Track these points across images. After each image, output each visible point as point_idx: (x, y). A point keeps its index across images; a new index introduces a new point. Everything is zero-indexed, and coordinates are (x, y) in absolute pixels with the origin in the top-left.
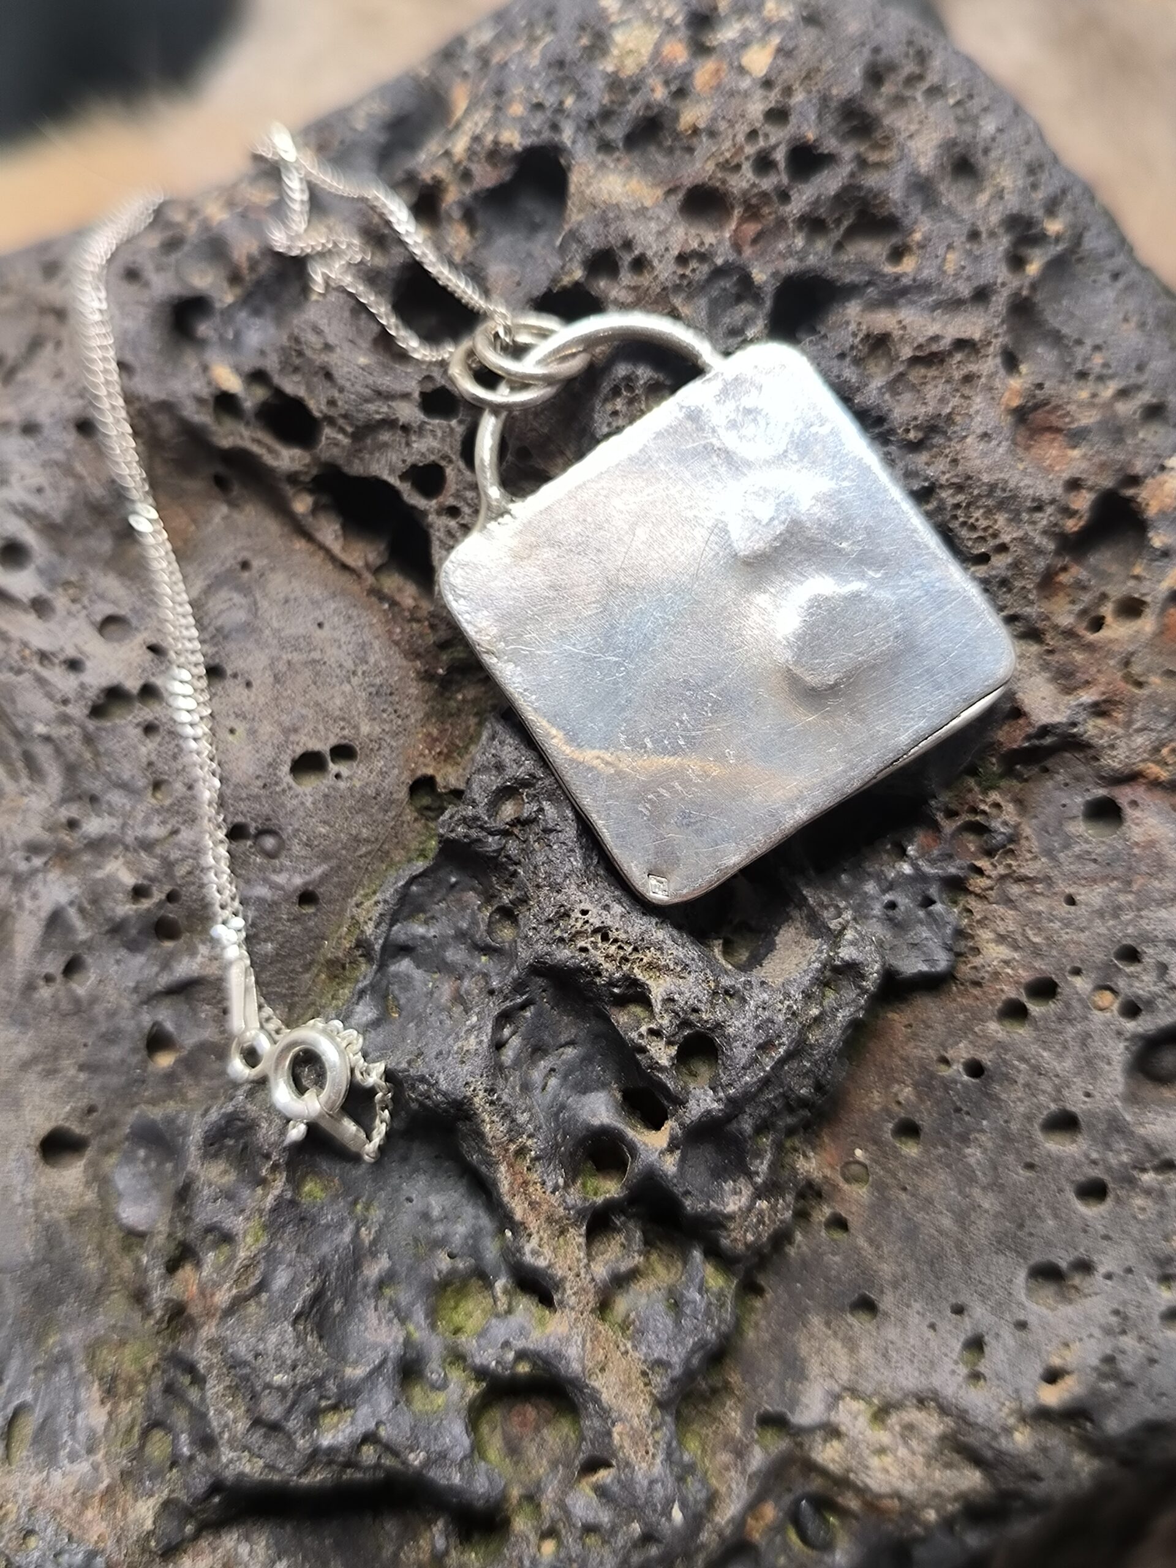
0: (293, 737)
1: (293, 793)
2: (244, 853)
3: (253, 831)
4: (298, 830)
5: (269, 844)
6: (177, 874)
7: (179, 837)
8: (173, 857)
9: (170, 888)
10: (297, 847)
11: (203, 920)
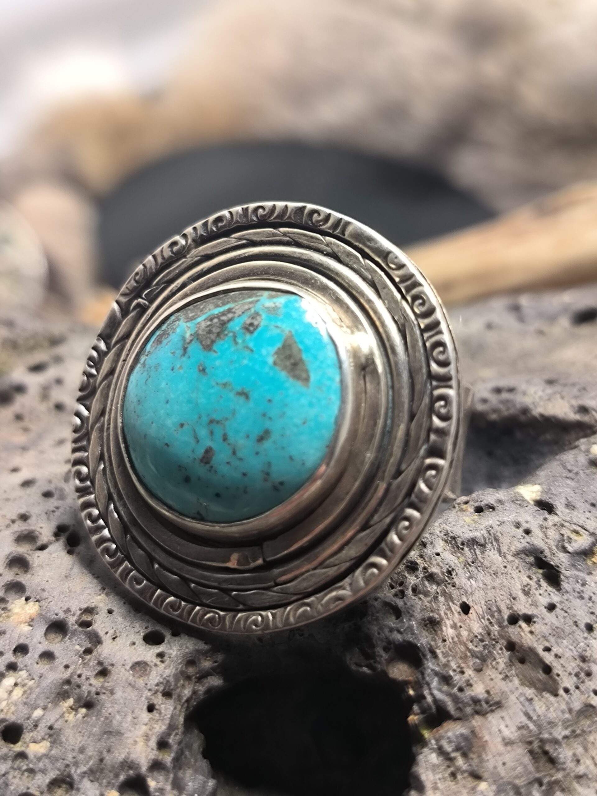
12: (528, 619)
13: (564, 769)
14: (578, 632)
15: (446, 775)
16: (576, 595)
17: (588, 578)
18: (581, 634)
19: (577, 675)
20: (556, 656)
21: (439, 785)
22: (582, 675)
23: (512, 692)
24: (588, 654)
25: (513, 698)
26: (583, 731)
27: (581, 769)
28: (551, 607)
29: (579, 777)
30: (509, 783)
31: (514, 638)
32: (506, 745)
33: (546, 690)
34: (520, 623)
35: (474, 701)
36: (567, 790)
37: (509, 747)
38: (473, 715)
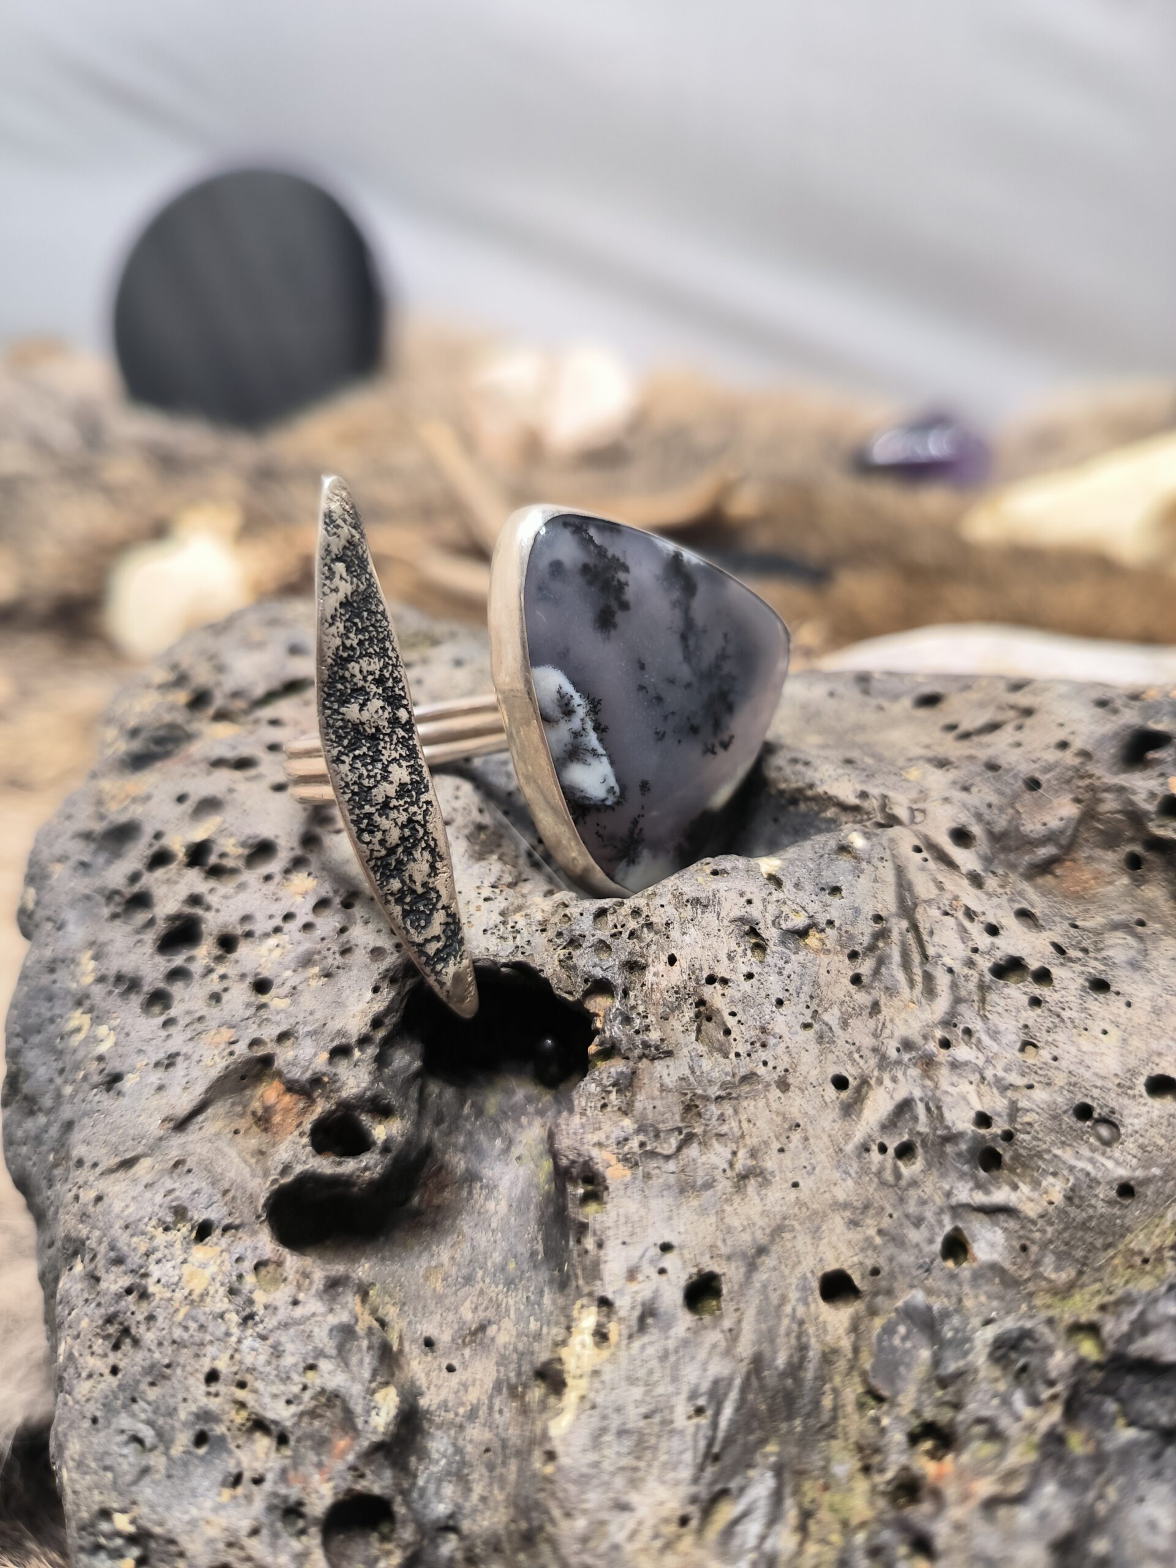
0: (1156, 1059)
1: (1142, 1101)
2: (1081, 1129)
3: (1096, 1115)
4: (1137, 1132)
5: (1104, 1131)
6: (1019, 1120)
7: (1032, 1091)
8: (1020, 1105)
9: (1007, 1127)
10: (1130, 1145)
11: (1024, 1166)
12: (725, 981)
13: (707, 1125)
14: (767, 1005)
15: (599, 1105)
16: (777, 970)
17: (793, 957)
18: (769, 1007)
19: (752, 1044)
20: (739, 1022)
21: (589, 1112)
22: (758, 1045)
23: (686, 1045)
24: (770, 1027)
25: (685, 1051)
26: (739, 1096)
27: (724, 1129)
28: (750, 976)
29: (720, 1136)
30: (652, 1125)
31: (706, 997)
32: (662, 1091)
33: (720, 1050)
34: (716, 984)
35: (646, 1045)
36: (704, 1144)
37: (664, 1094)
38: (640, 1058)
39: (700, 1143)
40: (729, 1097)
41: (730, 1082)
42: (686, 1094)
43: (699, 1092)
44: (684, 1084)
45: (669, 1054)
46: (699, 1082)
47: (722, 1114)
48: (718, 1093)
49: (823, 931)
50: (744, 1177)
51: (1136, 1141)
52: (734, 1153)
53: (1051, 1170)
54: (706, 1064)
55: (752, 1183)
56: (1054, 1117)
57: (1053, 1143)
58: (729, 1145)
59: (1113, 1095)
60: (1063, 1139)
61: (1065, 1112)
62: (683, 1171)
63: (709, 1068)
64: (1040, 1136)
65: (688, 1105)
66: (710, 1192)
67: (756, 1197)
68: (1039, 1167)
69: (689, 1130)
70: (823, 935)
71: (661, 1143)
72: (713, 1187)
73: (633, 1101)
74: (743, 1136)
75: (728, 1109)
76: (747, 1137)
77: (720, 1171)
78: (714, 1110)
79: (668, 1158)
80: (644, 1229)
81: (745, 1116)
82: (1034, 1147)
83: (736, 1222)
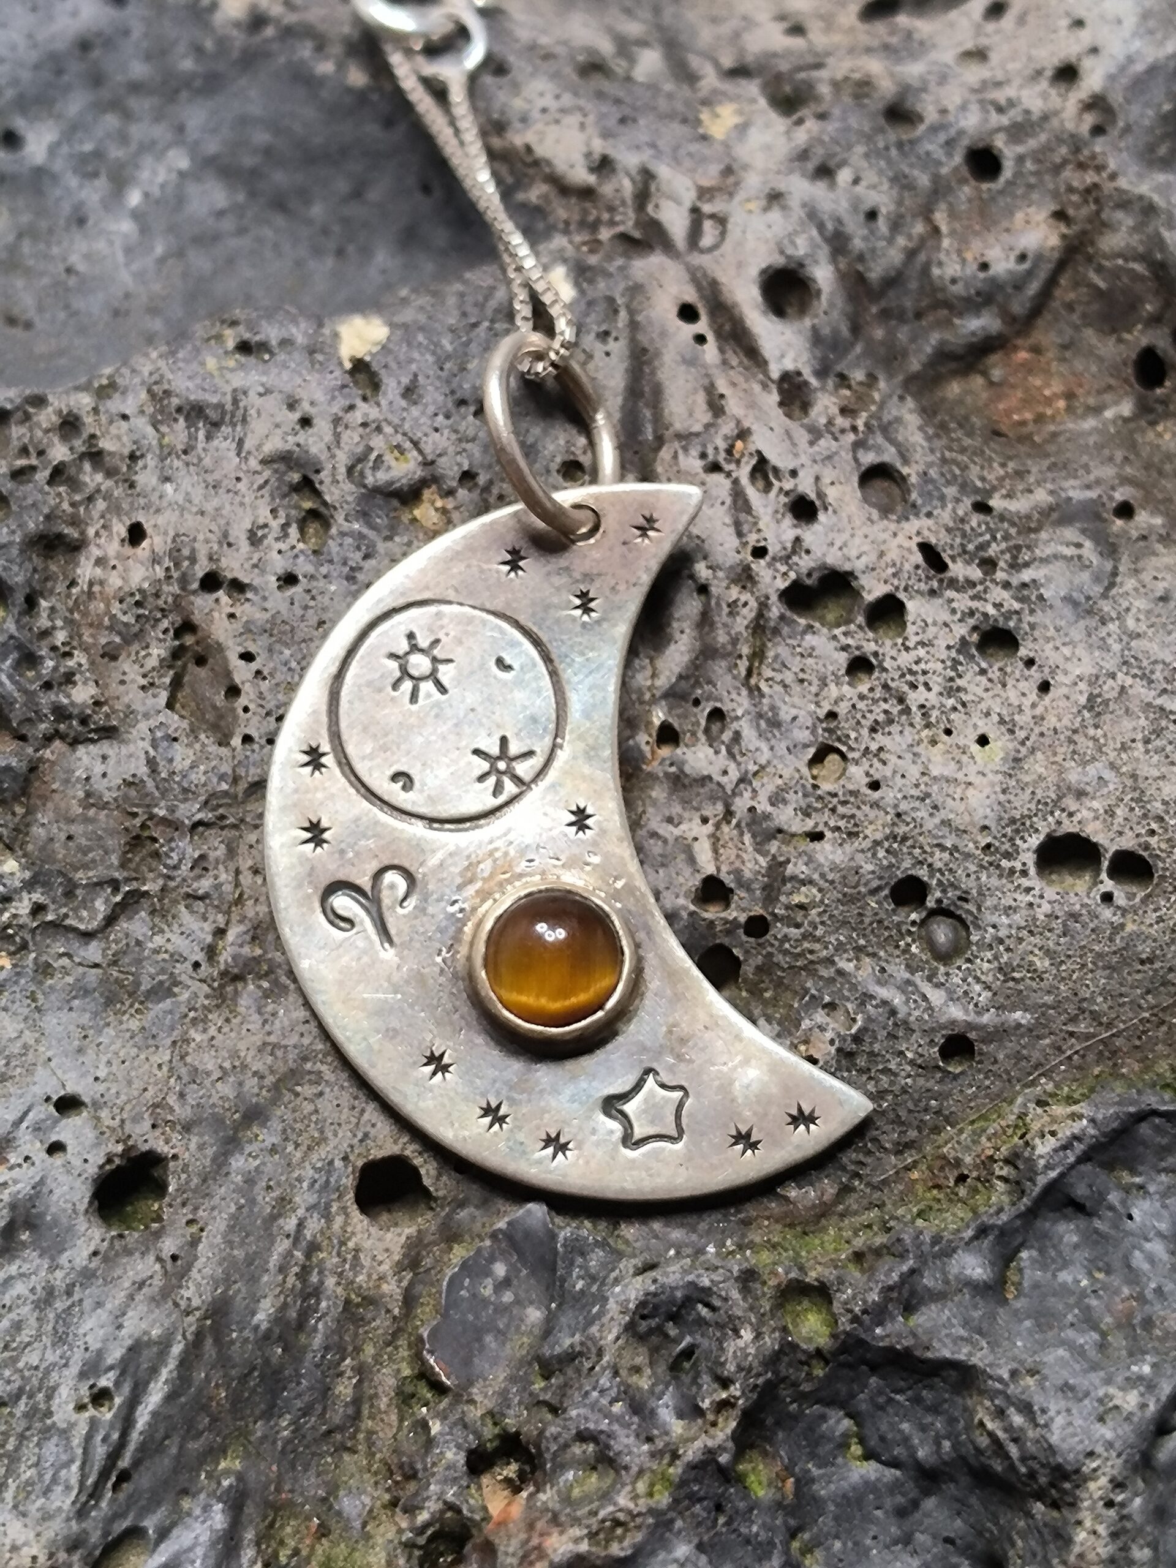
0: (1071, 803)
1: (1025, 882)
2: (899, 925)
3: (930, 903)
4: (1001, 941)
5: (942, 933)
6: (783, 898)
7: (817, 845)
8: (790, 869)
9: (758, 910)
10: (984, 966)
11: (779, 984)
12: (237, 588)
13: (170, 878)
17: (382, 546)
20: (258, 673)
23: (146, 716)
25: (142, 727)
26: (242, 820)
27: (204, 885)
28: (288, 580)
29: (193, 898)
30: (60, 873)
31: (198, 618)
32: (87, 806)
33: (215, 727)
34: (221, 593)
35: (61, 713)
36: (162, 913)
37: (92, 812)
38: (48, 739)
39: (153, 913)
40: (219, 823)
41: (226, 793)
42: (135, 815)
43: (162, 813)
44: (133, 793)
45: (109, 733)
46: (164, 794)
47: (203, 857)
48: (199, 816)
49: (451, 493)
50: (234, 977)
51: (996, 957)
52: (220, 933)
53: (827, 999)
54: (182, 756)
55: (249, 993)
56: (848, 900)
57: (840, 947)
58: (211, 918)
59: (973, 868)
60: (862, 942)
61: (874, 892)
62: (115, 963)
63: (188, 763)
64: (819, 933)
65: (137, 837)
66: (167, 1004)
67: (255, 1017)
68: (806, 991)
69: (135, 885)
70: (450, 503)
71: (75, 910)
72: (170, 993)
73: (28, 825)
74: (239, 901)
75: (215, 846)
76: (250, 903)
77: (188, 965)
78: (186, 848)
79: (87, 936)
80: (30, 1071)
81: (250, 863)
82: (801, 955)
83: (208, 1062)
